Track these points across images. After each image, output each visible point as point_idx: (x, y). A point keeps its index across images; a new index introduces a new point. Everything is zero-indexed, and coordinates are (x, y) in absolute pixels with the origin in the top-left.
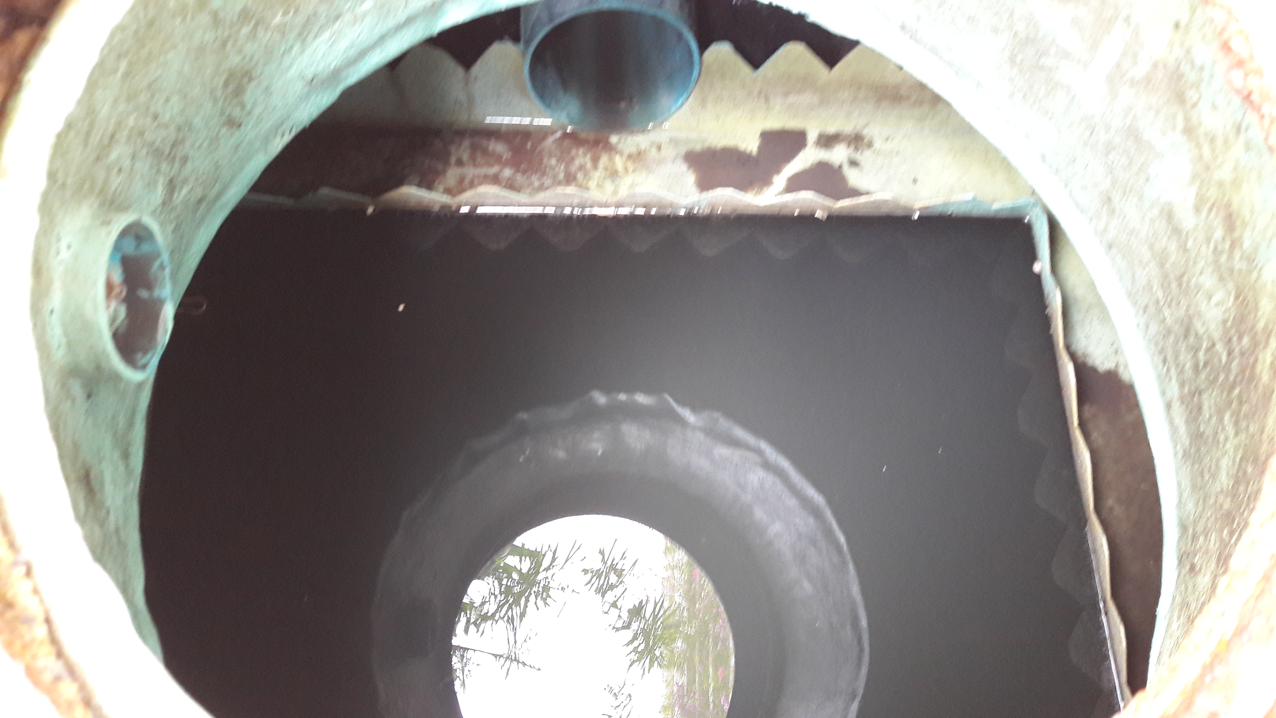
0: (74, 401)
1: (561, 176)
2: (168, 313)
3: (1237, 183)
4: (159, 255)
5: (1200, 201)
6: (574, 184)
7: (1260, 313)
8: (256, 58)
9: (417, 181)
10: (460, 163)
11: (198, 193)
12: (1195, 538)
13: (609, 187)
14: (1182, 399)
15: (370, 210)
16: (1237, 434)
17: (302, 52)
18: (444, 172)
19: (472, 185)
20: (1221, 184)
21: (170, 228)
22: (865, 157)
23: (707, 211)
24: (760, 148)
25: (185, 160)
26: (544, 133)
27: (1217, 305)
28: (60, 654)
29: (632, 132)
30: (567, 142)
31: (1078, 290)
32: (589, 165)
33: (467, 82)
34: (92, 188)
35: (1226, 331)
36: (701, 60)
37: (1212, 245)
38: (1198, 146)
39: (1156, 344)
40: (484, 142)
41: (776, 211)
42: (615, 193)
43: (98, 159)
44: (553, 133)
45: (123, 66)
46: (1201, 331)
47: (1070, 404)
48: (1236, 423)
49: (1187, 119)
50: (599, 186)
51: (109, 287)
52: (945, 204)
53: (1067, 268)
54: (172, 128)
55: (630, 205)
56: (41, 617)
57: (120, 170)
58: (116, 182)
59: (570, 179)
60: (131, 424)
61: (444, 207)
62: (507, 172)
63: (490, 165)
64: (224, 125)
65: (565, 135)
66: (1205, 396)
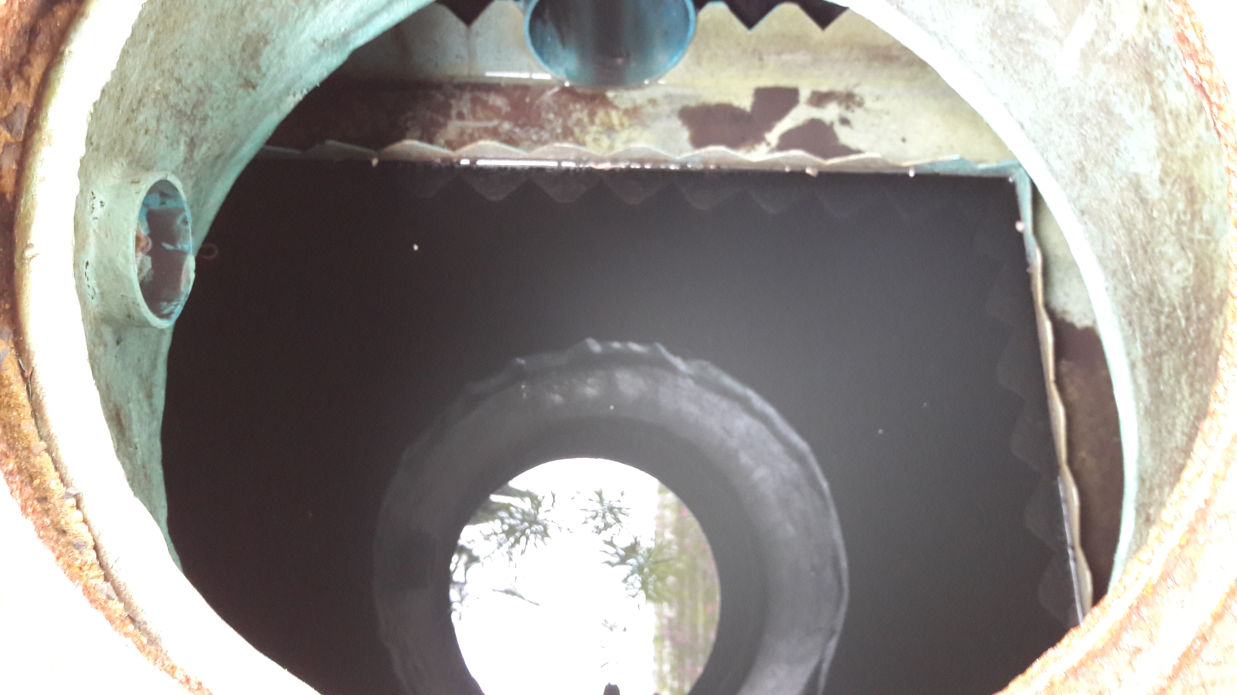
0: (106, 345)
1: (559, 131)
2: (190, 263)
3: (1198, 160)
4: (182, 210)
5: (1165, 172)
6: (571, 139)
7: (1216, 282)
8: (272, 22)
9: (418, 134)
10: (461, 116)
11: (216, 150)
12: (1151, 490)
13: (605, 142)
14: (1144, 360)
15: (375, 162)
16: (1191, 395)
17: (315, 17)
18: (445, 125)
19: (473, 139)
20: (1183, 159)
21: (190, 184)
22: (856, 115)
23: (700, 167)
24: (755, 105)
25: (204, 119)
26: (543, 87)
27: (1179, 272)
28: (107, 578)
29: (628, 89)
30: (564, 97)
31: (1057, 251)
32: (586, 120)
33: (468, 37)
34: (121, 151)
35: (1186, 296)
36: (696, 19)
37: (1175, 216)
38: (1165, 121)
39: (1123, 307)
40: (484, 96)
41: (767, 168)
42: (611, 148)
43: (128, 121)
44: (551, 87)
45: (151, 34)
46: (1163, 296)
47: (1047, 360)
48: (1191, 385)
49: (1154, 96)
50: (596, 140)
51: (138, 239)
52: (933, 164)
53: (1047, 230)
54: (194, 90)
55: (624, 161)
56: (91, 543)
57: (147, 132)
58: (143, 142)
59: (567, 134)
60: (154, 366)
61: (444, 159)
62: (506, 126)
63: (489, 119)
64: (241, 86)
65: (564, 90)
66: (1165, 357)
